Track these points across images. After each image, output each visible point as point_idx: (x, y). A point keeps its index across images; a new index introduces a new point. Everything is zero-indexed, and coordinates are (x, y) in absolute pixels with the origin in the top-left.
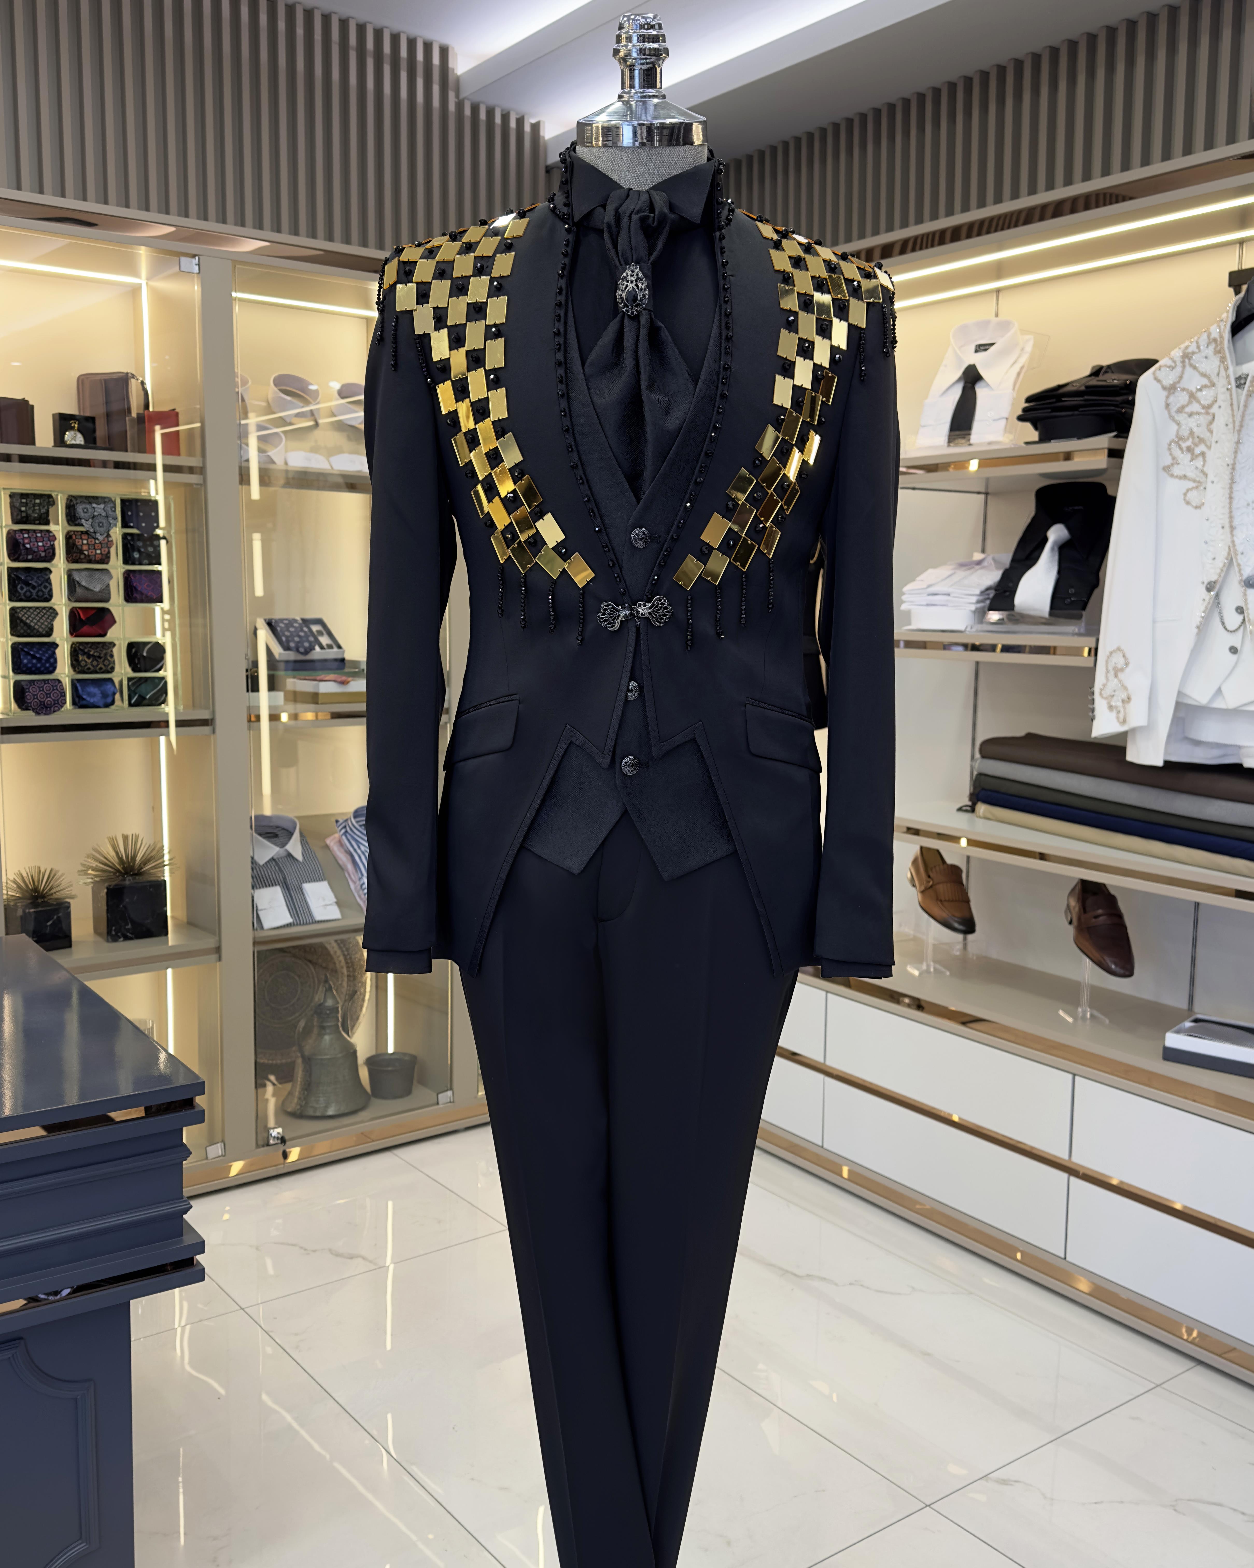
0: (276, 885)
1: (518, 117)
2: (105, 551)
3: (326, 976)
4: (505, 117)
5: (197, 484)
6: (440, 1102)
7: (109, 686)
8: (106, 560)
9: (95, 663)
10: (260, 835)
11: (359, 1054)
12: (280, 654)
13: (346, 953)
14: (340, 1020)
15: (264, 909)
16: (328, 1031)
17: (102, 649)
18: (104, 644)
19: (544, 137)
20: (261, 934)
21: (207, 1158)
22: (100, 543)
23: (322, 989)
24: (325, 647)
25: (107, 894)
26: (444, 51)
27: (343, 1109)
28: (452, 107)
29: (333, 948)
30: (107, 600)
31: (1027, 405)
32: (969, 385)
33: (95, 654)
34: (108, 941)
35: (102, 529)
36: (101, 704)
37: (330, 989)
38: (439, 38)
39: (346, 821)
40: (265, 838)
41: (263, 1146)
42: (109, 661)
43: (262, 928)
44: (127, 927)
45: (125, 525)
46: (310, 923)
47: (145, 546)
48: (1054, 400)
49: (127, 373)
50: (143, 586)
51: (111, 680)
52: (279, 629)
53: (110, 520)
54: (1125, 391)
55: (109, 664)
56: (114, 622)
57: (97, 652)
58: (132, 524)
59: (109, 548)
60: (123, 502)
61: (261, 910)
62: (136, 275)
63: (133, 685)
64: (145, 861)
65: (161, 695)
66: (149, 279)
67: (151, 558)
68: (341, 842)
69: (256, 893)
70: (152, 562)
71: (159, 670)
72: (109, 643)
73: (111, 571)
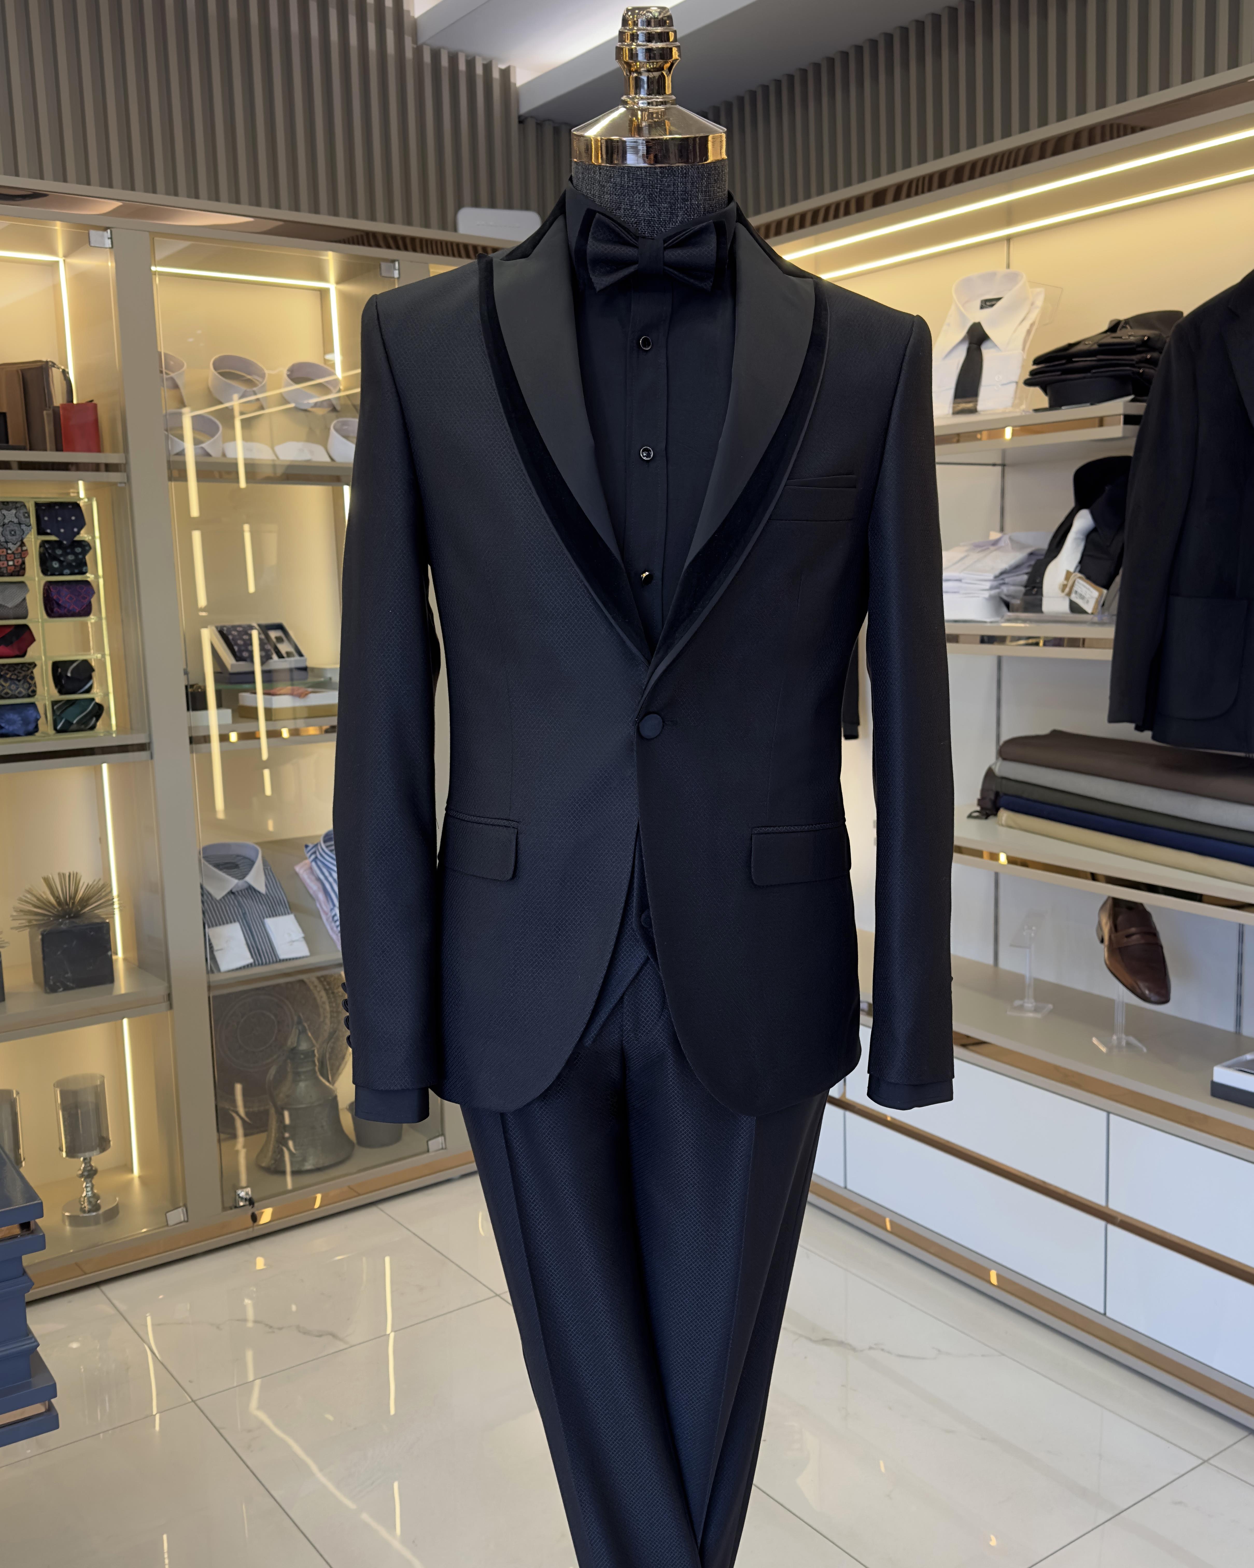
0: (235, 921)
1: (485, 62)
2: (18, 562)
3: (299, 1017)
4: (471, 63)
5: (121, 483)
6: (431, 1149)
7: (31, 712)
8: (21, 572)
9: (13, 687)
10: (217, 866)
11: (340, 1099)
12: (232, 665)
13: (327, 987)
14: (317, 1064)
15: (221, 950)
16: (303, 1077)
17: (20, 671)
18: (23, 664)
19: (515, 84)
20: (215, 977)
21: (167, 1225)
22: (13, 553)
23: (294, 1033)
24: (285, 655)
25: (43, 940)
27: (321, 1163)
28: (409, 54)
29: (313, 983)
30: (25, 617)
31: (1035, 367)
32: (975, 346)
33: (12, 677)
34: (46, 992)
35: (14, 538)
36: (21, 732)
37: (303, 1031)
39: (316, 845)
40: (221, 870)
41: (231, 1208)
42: (30, 684)
43: (219, 970)
44: (66, 976)
45: (41, 532)
46: (273, 962)
47: (65, 554)
48: (1062, 361)
49: (47, 362)
50: (64, 598)
51: (33, 705)
52: (230, 637)
53: (23, 527)
55: (30, 687)
56: (33, 640)
57: (15, 674)
58: (49, 531)
59: (23, 558)
60: (38, 505)
61: (217, 950)
62: (53, 252)
63: (58, 708)
64: (85, 901)
65: (91, 719)
66: (66, 256)
67: (76, 567)
68: (311, 868)
69: (212, 932)
70: (76, 571)
71: (88, 691)
72: (30, 664)
73: (28, 583)
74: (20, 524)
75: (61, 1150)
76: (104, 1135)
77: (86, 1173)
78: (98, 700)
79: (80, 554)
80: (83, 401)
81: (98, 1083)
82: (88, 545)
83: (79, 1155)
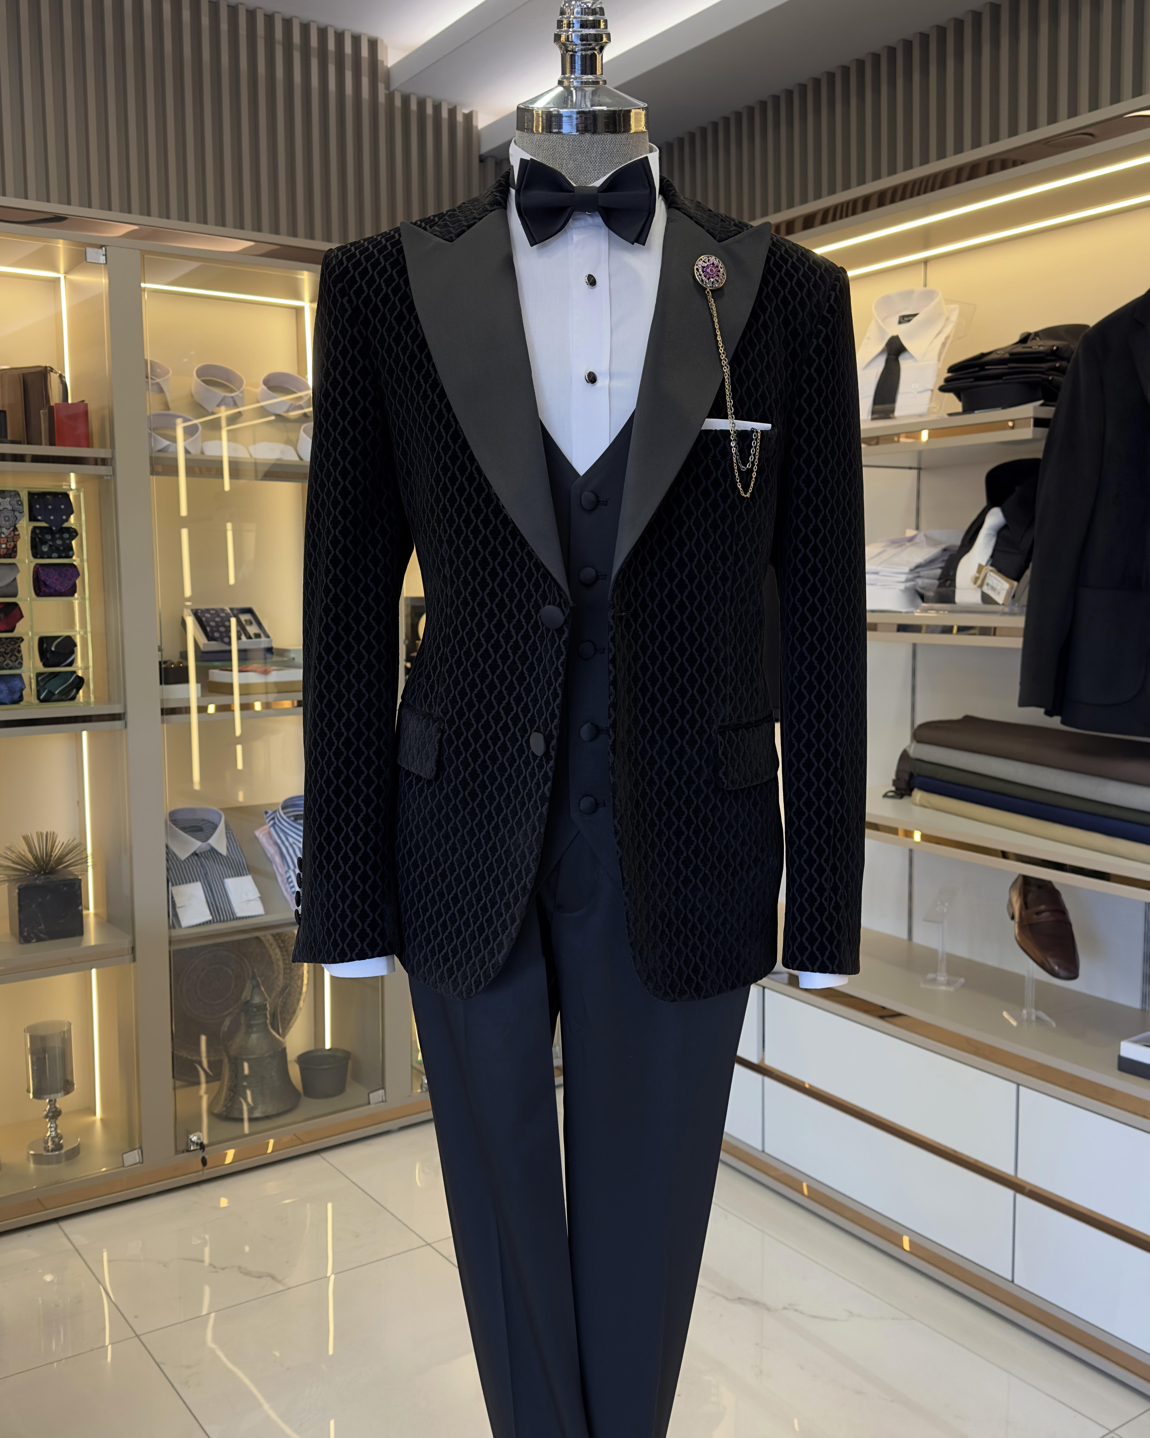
0: (197, 881)
1: (450, 107)
2: (10, 545)
3: (253, 973)
4: (437, 108)
5: (107, 476)
6: (372, 1101)
7: (17, 683)
8: (13, 554)
10: (184, 829)
11: (288, 1051)
12: (204, 645)
13: (282, 945)
14: (269, 1017)
15: (183, 906)
16: (255, 1029)
17: (8, 644)
18: (12, 638)
19: (477, 127)
20: (176, 932)
21: (123, 1166)
22: (7, 537)
23: (248, 988)
24: (253, 636)
25: (19, 894)
26: (373, 44)
27: (271, 1110)
28: (382, 99)
29: (268, 940)
30: (15, 595)
31: (949, 375)
32: (893, 357)
34: (20, 943)
35: (8, 523)
36: (8, 701)
37: (257, 986)
38: (367, 30)
39: (275, 812)
40: (186, 832)
41: (183, 1152)
42: (16, 656)
43: (180, 926)
44: (40, 928)
45: (32, 518)
46: (230, 920)
47: (53, 539)
48: (977, 369)
49: (46, 367)
50: (52, 579)
51: (19, 676)
52: (204, 619)
53: (17, 514)
54: (1052, 358)
55: (16, 660)
56: (22, 616)
58: (40, 518)
59: (15, 542)
60: (31, 495)
61: (180, 907)
62: (56, 269)
63: (43, 680)
64: (60, 860)
65: (72, 690)
66: (66, 273)
67: (64, 551)
68: (270, 833)
69: (175, 890)
70: (64, 555)
71: (71, 664)
72: (18, 638)
73: (18, 565)
74: (13, 510)
75: (29, 1091)
76: (69, 1078)
77: (50, 1114)
78: (80, 673)
79: (67, 539)
80: (76, 401)
81: (65, 1029)
82: (75, 531)
83: (46, 1096)
